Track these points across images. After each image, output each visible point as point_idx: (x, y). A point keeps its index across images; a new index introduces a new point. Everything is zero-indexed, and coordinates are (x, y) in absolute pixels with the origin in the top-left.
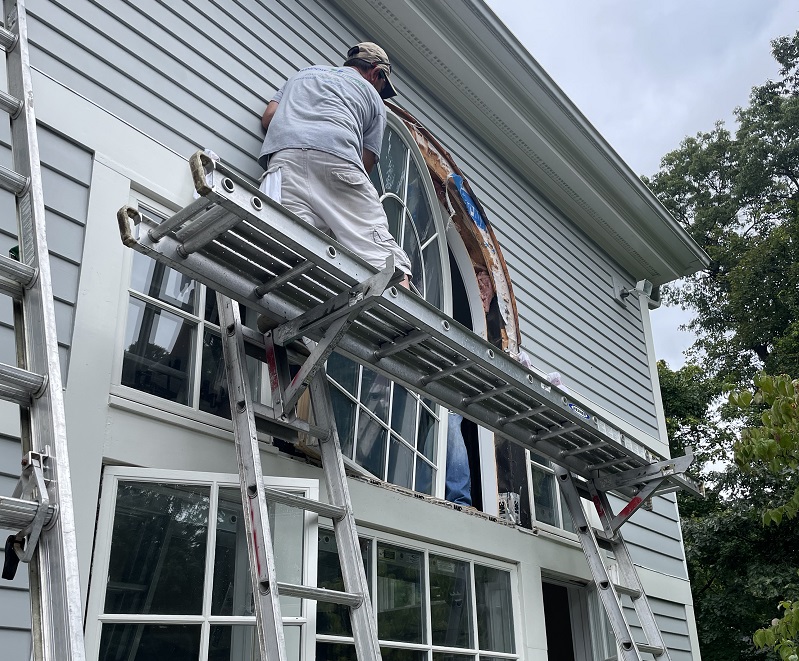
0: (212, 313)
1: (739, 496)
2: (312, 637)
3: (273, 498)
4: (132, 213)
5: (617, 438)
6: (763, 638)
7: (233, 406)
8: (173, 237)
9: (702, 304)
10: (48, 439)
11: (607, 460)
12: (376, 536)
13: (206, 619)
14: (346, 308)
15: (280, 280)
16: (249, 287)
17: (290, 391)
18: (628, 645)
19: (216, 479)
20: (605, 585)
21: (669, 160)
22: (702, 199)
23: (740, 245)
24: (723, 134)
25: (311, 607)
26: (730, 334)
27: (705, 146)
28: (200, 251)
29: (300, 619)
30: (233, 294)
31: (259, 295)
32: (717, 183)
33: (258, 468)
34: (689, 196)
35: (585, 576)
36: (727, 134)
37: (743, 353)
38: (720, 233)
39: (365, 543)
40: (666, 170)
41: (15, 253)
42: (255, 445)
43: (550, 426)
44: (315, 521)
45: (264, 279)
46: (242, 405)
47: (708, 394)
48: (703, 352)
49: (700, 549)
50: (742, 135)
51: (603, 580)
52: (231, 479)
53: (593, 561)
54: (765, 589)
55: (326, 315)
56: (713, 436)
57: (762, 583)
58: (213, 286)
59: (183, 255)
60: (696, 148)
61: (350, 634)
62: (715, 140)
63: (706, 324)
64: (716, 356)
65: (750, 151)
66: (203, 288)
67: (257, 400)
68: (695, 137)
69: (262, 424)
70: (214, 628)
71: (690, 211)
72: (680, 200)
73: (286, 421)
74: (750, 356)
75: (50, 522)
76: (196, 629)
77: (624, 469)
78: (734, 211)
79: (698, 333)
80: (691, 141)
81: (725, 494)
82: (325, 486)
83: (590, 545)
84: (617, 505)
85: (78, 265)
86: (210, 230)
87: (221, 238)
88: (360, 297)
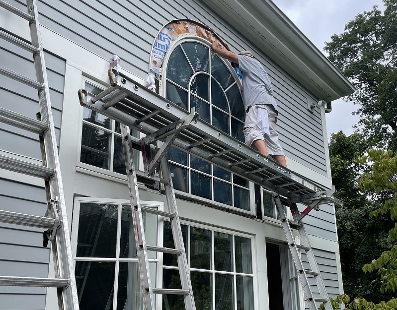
0: (118, 129)
1: (376, 199)
2: (161, 267)
3: (144, 211)
4: (84, 91)
6: (367, 268)
7: (128, 171)
8: (101, 100)
9: (364, 101)
10: (57, 193)
11: (297, 189)
12: (190, 224)
13: (117, 259)
14: (174, 130)
15: (147, 117)
16: (133, 119)
17: (152, 164)
18: (301, 271)
19: (120, 202)
20: (292, 245)
21: (350, 25)
22: (366, 47)
23: (384, 70)
24: (377, 12)
25: (160, 255)
26: (377, 117)
27: (368, 19)
28: (113, 106)
29: (156, 260)
30: (127, 123)
31: (137, 123)
32: (374, 38)
33: (138, 198)
34: (359, 44)
35: (283, 239)
36: (379, 12)
37: (384, 126)
38: (373, 64)
39: (184, 227)
40: (348, 31)
41: (39, 115)
42: (136, 188)
43: (269, 175)
44: (162, 219)
45: (139, 116)
46: (131, 171)
47: (363, 148)
48: (363, 126)
49: (355, 224)
50: (387, 13)
51: (292, 243)
52: (127, 202)
53: (287, 235)
54: (386, 244)
55: (166, 132)
56: (365, 169)
57: (385, 241)
58: (118, 120)
59: (106, 108)
60: (363, 20)
61: (177, 265)
62: (373, 15)
63: (365, 112)
64: (369, 128)
65: (391, 22)
66: (114, 121)
67: (137, 169)
68: (362, 13)
69: (140, 179)
70: (121, 264)
71: (360, 52)
72: (355, 47)
73: (150, 177)
74: (388, 127)
75: (60, 226)
76: (114, 263)
77: (305, 193)
78: (382, 53)
79: (361, 116)
80: (360, 16)
82: (168, 204)
83: (287, 228)
84: (301, 207)
85: (61, 111)
86: (117, 98)
87: (121, 101)
88: (180, 125)
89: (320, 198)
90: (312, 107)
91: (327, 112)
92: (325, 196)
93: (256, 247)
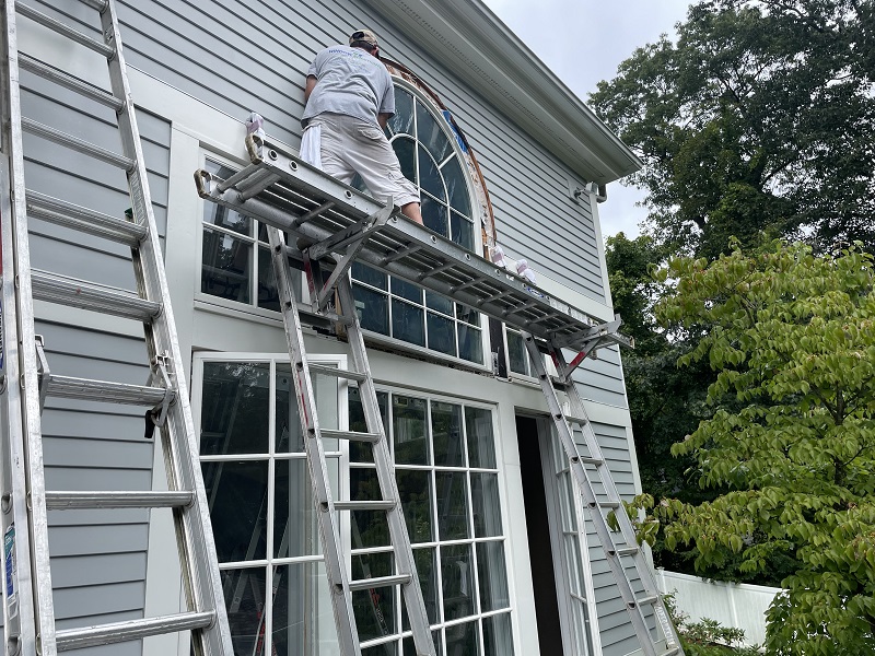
0: (263, 236)
1: (681, 338)
2: (346, 466)
3: (314, 371)
4: (204, 174)
5: (564, 310)
6: (677, 450)
7: (283, 305)
8: (234, 188)
9: (653, 184)
10: (166, 345)
11: (561, 325)
12: (390, 390)
13: (272, 456)
14: (359, 234)
15: (312, 214)
16: (290, 219)
17: (323, 293)
18: (576, 459)
19: (273, 358)
20: (559, 416)
21: (624, 67)
22: (651, 98)
23: (682, 135)
24: (667, 45)
25: (345, 444)
26: (675, 208)
27: (652, 55)
28: (254, 197)
29: (338, 453)
30: (278, 225)
31: (297, 224)
32: (664, 85)
33: (303, 350)
34: (641, 95)
35: (544, 409)
36: (670, 44)
37: (686, 223)
38: (665, 125)
39: (381, 396)
40: (622, 75)
41: (129, 214)
42: (300, 333)
43: (516, 304)
44: (345, 384)
45: (300, 213)
46: (289, 304)
47: (658, 258)
48: (654, 224)
49: (651, 381)
50: (681, 45)
51: (558, 413)
52: (284, 357)
53: (550, 400)
54: (702, 410)
55: (346, 238)
56: (662, 292)
57: (699, 406)
58: (264, 221)
59: (242, 201)
60: (645, 57)
61: (372, 461)
62: (660, 50)
63: (655, 201)
64: (663, 226)
65: (688, 59)
66: (256, 222)
67: (299, 300)
68: (644, 47)
69: (304, 317)
70: (278, 462)
71: (642, 107)
72: (634, 99)
73: (321, 314)
74: (692, 225)
75: (174, 400)
76: (266, 462)
77: (574, 331)
78: (677, 108)
79: (650, 208)
80: (640, 51)
81: (670, 338)
82: (351, 359)
83: (548, 388)
84: (569, 355)
85: (165, 207)
86: (261, 184)
87: (269, 188)
88: (370, 225)
89: (598, 336)
90: (577, 194)
91: (599, 201)
92: (606, 332)
93: (499, 424)
